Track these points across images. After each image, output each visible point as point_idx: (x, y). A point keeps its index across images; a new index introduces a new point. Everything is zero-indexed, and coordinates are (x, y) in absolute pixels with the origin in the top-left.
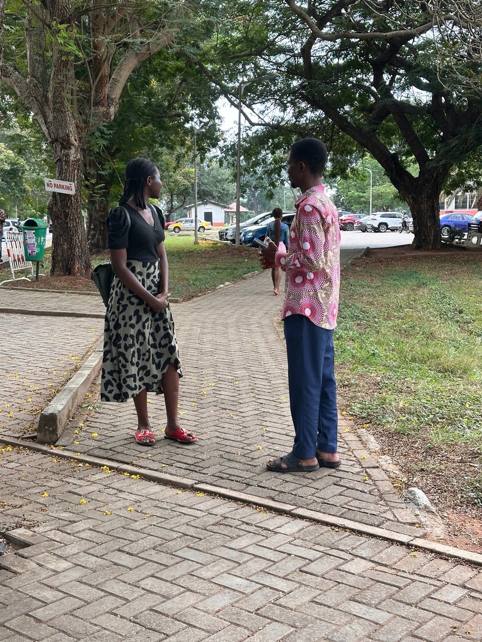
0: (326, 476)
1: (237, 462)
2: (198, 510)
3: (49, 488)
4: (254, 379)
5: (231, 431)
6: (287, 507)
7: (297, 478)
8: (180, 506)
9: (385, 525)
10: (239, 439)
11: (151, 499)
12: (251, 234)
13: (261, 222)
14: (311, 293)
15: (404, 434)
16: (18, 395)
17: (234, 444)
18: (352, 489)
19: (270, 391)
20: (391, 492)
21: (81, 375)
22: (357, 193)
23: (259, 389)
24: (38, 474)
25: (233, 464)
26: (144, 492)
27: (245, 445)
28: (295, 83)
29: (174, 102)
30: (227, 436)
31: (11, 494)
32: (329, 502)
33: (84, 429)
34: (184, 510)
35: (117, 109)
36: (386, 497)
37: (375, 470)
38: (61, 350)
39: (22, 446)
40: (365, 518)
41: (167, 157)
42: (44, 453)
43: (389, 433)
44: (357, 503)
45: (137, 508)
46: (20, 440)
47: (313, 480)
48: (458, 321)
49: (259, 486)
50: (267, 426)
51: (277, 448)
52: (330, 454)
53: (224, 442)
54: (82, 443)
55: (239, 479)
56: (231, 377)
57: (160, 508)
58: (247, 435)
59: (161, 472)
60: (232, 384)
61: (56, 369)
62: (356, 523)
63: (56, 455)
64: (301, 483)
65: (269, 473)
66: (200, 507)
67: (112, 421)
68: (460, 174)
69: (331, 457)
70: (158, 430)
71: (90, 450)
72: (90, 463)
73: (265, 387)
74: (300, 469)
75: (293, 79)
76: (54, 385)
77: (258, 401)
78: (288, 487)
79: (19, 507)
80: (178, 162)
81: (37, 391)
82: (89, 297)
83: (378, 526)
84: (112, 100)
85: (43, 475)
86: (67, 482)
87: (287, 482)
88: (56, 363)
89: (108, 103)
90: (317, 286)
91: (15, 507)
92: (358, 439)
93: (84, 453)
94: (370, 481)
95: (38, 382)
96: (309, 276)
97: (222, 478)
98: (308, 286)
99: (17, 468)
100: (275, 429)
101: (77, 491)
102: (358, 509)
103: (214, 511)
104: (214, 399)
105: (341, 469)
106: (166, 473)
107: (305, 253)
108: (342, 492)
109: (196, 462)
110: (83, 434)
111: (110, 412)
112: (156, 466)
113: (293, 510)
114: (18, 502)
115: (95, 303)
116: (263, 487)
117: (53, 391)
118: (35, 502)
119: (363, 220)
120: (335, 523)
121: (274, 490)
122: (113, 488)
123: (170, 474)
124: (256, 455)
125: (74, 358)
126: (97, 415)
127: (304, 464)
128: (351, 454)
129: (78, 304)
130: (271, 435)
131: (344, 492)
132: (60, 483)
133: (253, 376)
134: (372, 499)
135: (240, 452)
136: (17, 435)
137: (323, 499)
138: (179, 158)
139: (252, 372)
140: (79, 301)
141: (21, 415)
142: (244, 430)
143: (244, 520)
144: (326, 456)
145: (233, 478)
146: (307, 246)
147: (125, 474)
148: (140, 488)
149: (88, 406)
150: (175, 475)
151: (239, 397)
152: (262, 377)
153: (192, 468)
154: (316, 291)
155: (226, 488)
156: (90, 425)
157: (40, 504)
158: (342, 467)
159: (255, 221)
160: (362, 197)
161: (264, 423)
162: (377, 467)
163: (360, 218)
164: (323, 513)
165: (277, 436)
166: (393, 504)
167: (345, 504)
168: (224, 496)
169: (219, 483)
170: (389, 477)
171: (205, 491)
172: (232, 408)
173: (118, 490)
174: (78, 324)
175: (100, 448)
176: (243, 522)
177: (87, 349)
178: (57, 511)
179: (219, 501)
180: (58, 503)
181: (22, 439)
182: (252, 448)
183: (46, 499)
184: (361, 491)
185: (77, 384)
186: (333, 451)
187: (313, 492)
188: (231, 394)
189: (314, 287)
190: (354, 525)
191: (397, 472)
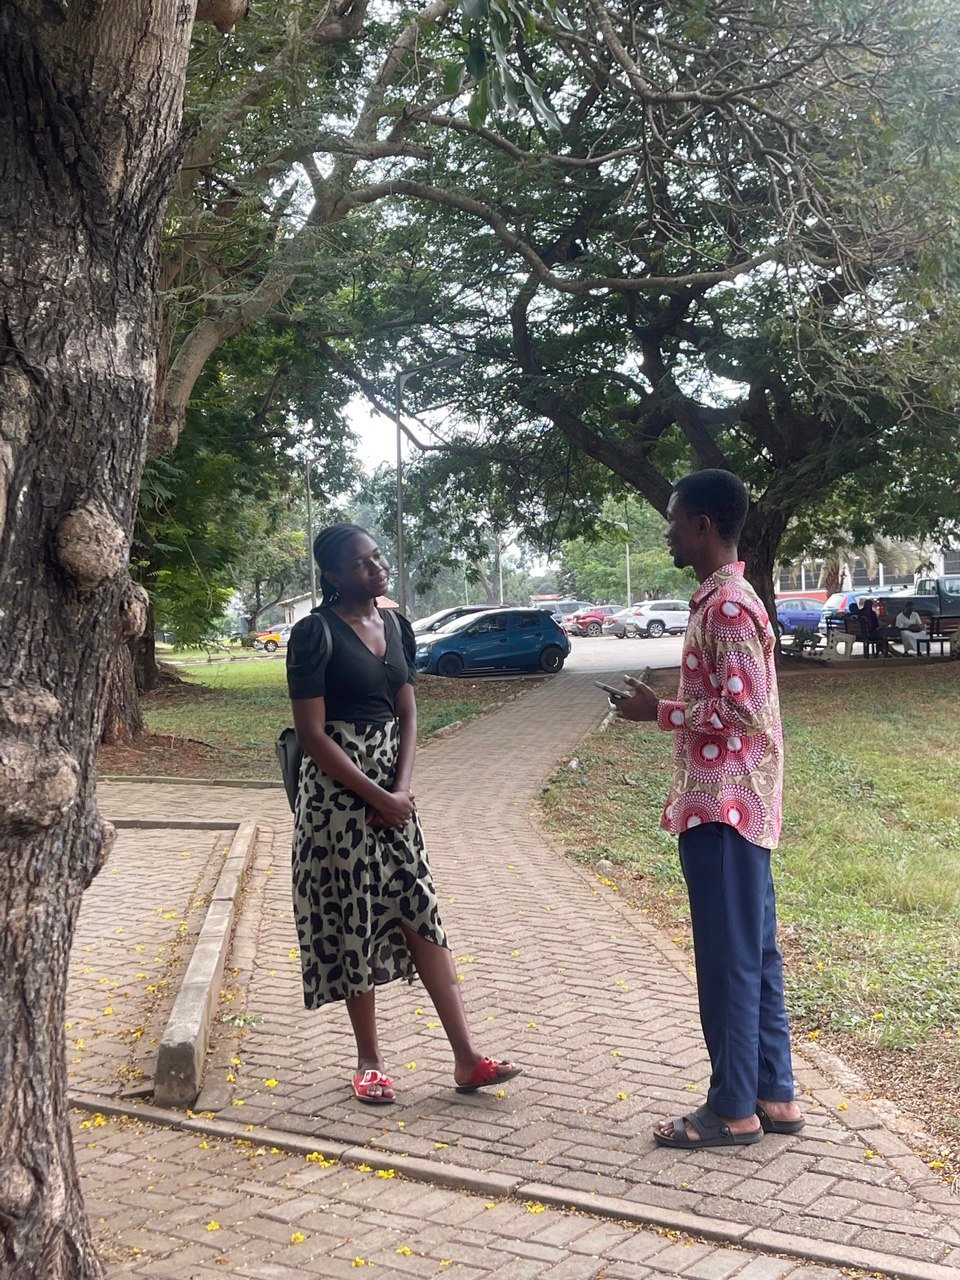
0: (783, 1153)
1: (586, 1130)
2: (545, 1245)
3: (214, 1210)
4: (546, 943)
5: (548, 1061)
6: (734, 1230)
7: (726, 1160)
8: (503, 1237)
9: (950, 1257)
10: (573, 1078)
11: (435, 1224)
12: (424, 650)
13: (440, 627)
14: (739, 778)
15: (901, 1050)
16: (82, 1002)
17: (566, 1089)
18: (848, 1179)
19: (588, 967)
20: (932, 1181)
21: (206, 954)
22: (601, 568)
23: (566, 965)
24: (179, 1178)
25: (581, 1136)
26: (414, 1208)
27: (590, 1091)
28: (491, 371)
29: (265, 411)
30: (544, 1073)
31: (140, 1226)
32: (814, 1213)
33: (244, 1069)
34: (517, 1246)
35: (182, 427)
36: (924, 1192)
37: (876, 1132)
38: (136, 901)
39: (125, 1113)
40: (904, 1245)
41: (252, 511)
42: (177, 1127)
43: (869, 1049)
44: (872, 1212)
45: (415, 1247)
46: (117, 1100)
47: (760, 1162)
48: (875, 805)
49: (654, 1183)
50: (617, 1047)
51: (657, 1093)
52: (783, 1105)
53: (542, 1086)
54: (250, 1101)
55: (603, 1169)
56: (499, 942)
57: (464, 1244)
58: (585, 1068)
59: (437, 1160)
60: (507, 956)
61: (140, 939)
62: (891, 1258)
63: (202, 1131)
64: (738, 1171)
65: (664, 1151)
66: (547, 1238)
67: (295, 1050)
68: (802, 527)
69: (785, 1111)
70: (398, 1066)
71: (272, 1117)
72: (280, 1147)
73: (575, 960)
74: (727, 1140)
75: (487, 364)
76: (148, 975)
77: (574, 990)
78: (719, 1183)
79: (168, 1257)
80: (274, 520)
81: (116, 991)
82: (153, 786)
83: (937, 1262)
84: (173, 410)
85: (191, 1179)
86: (248, 1193)
87: (708, 1170)
88: (134, 926)
89: (166, 417)
90: (749, 763)
91: (157, 1256)
92: (810, 1065)
93: (262, 1125)
94: (875, 1160)
95: (112, 971)
96: (733, 744)
97: (570, 1168)
98: (731, 765)
99: (131, 1165)
100: (636, 1051)
101: (275, 1211)
102: (881, 1226)
103: (582, 1245)
104: (486, 991)
105: (808, 1134)
106: (447, 1162)
107: (732, 699)
108: (831, 1187)
109: (503, 1134)
110: (245, 1081)
111: (282, 1030)
112: (422, 1147)
113: (746, 1234)
114: (161, 1245)
115: (169, 797)
116: (664, 1186)
117: (150, 988)
118: (196, 1242)
119: (618, 616)
120: (846, 1259)
121: (689, 1191)
122: (348, 1203)
123: (457, 1164)
124: (620, 1111)
125: (167, 916)
126: (259, 1038)
127: (734, 1129)
128: (810, 1099)
129: (138, 801)
130: (632, 1065)
131: (836, 1188)
132: (232, 1195)
133: (541, 936)
134: (900, 1199)
135: (584, 1105)
136: (110, 1091)
137: (798, 1205)
138: (274, 513)
139: (538, 929)
140: (137, 796)
141: (103, 1044)
142: (573, 1056)
143: (652, 1262)
144: (775, 1109)
145: (595, 1168)
146: (737, 684)
147: (362, 1168)
148: (404, 1199)
149: (234, 1019)
150: (469, 1166)
151: (531, 983)
152: (560, 938)
153: (499, 1148)
154: (747, 773)
155: (587, 1191)
156: (252, 1060)
157: (208, 1246)
158: (807, 1131)
159: (427, 625)
160: (611, 574)
161: (607, 1040)
162: (879, 1127)
163: (612, 612)
164: (811, 1237)
165: (645, 1067)
166: (946, 1209)
167: (849, 1214)
168: (589, 1211)
169: (565, 1179)
170: (910, 1145)
171: (544, 1200)
172: (527, 1008)
173: (358, 1206)
174: (152, 842)
175: (290, 1112)
176: (654, 1268)
177: (188, 895)
178: (249, 1262)
179: (579, 1222)
180: (243, 1243)
181: (122, 1098)
182: (604, 1096)
183: (217, 1234)
184: (868, 1183)
185: (204, 974)
186: (787, 1097)
187: (773, 1191)
188: (515, 979)
189: (744, 765)
190: (889, 1262)
191: (921, 1135)
